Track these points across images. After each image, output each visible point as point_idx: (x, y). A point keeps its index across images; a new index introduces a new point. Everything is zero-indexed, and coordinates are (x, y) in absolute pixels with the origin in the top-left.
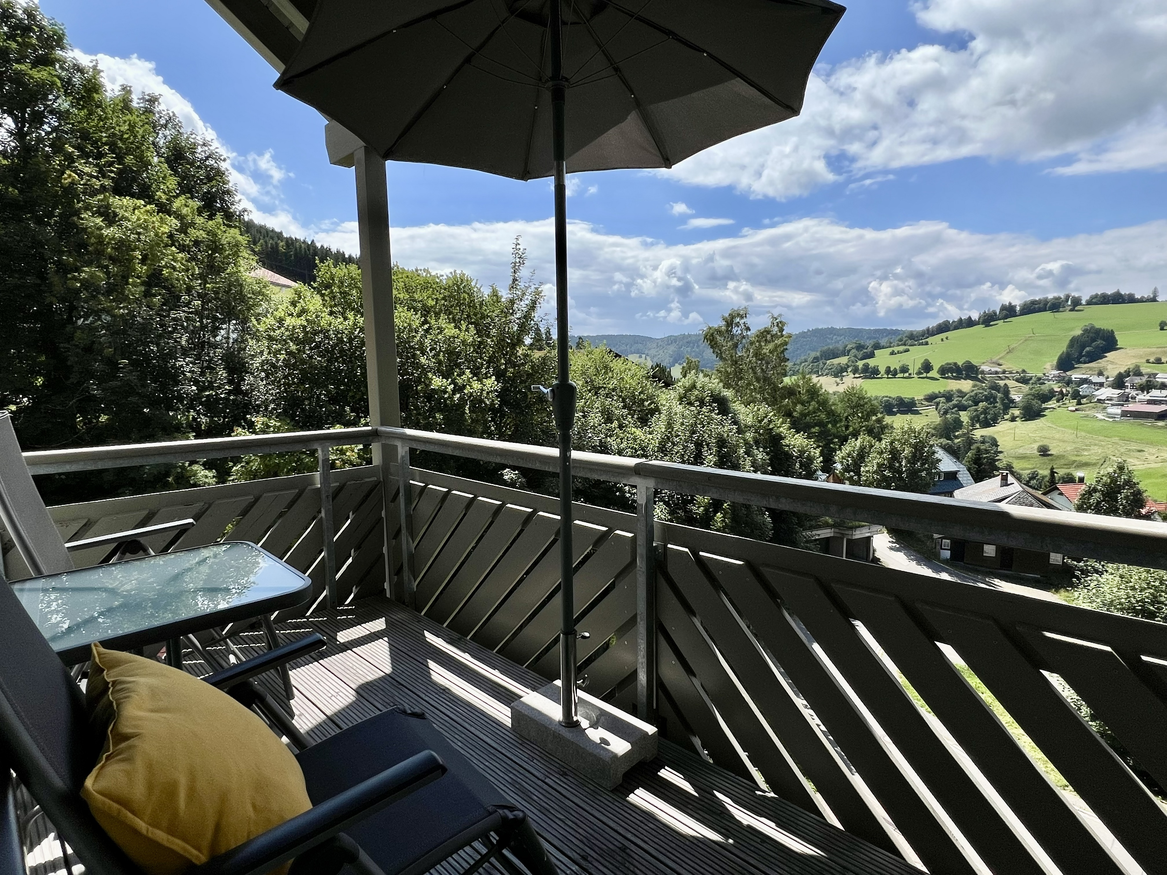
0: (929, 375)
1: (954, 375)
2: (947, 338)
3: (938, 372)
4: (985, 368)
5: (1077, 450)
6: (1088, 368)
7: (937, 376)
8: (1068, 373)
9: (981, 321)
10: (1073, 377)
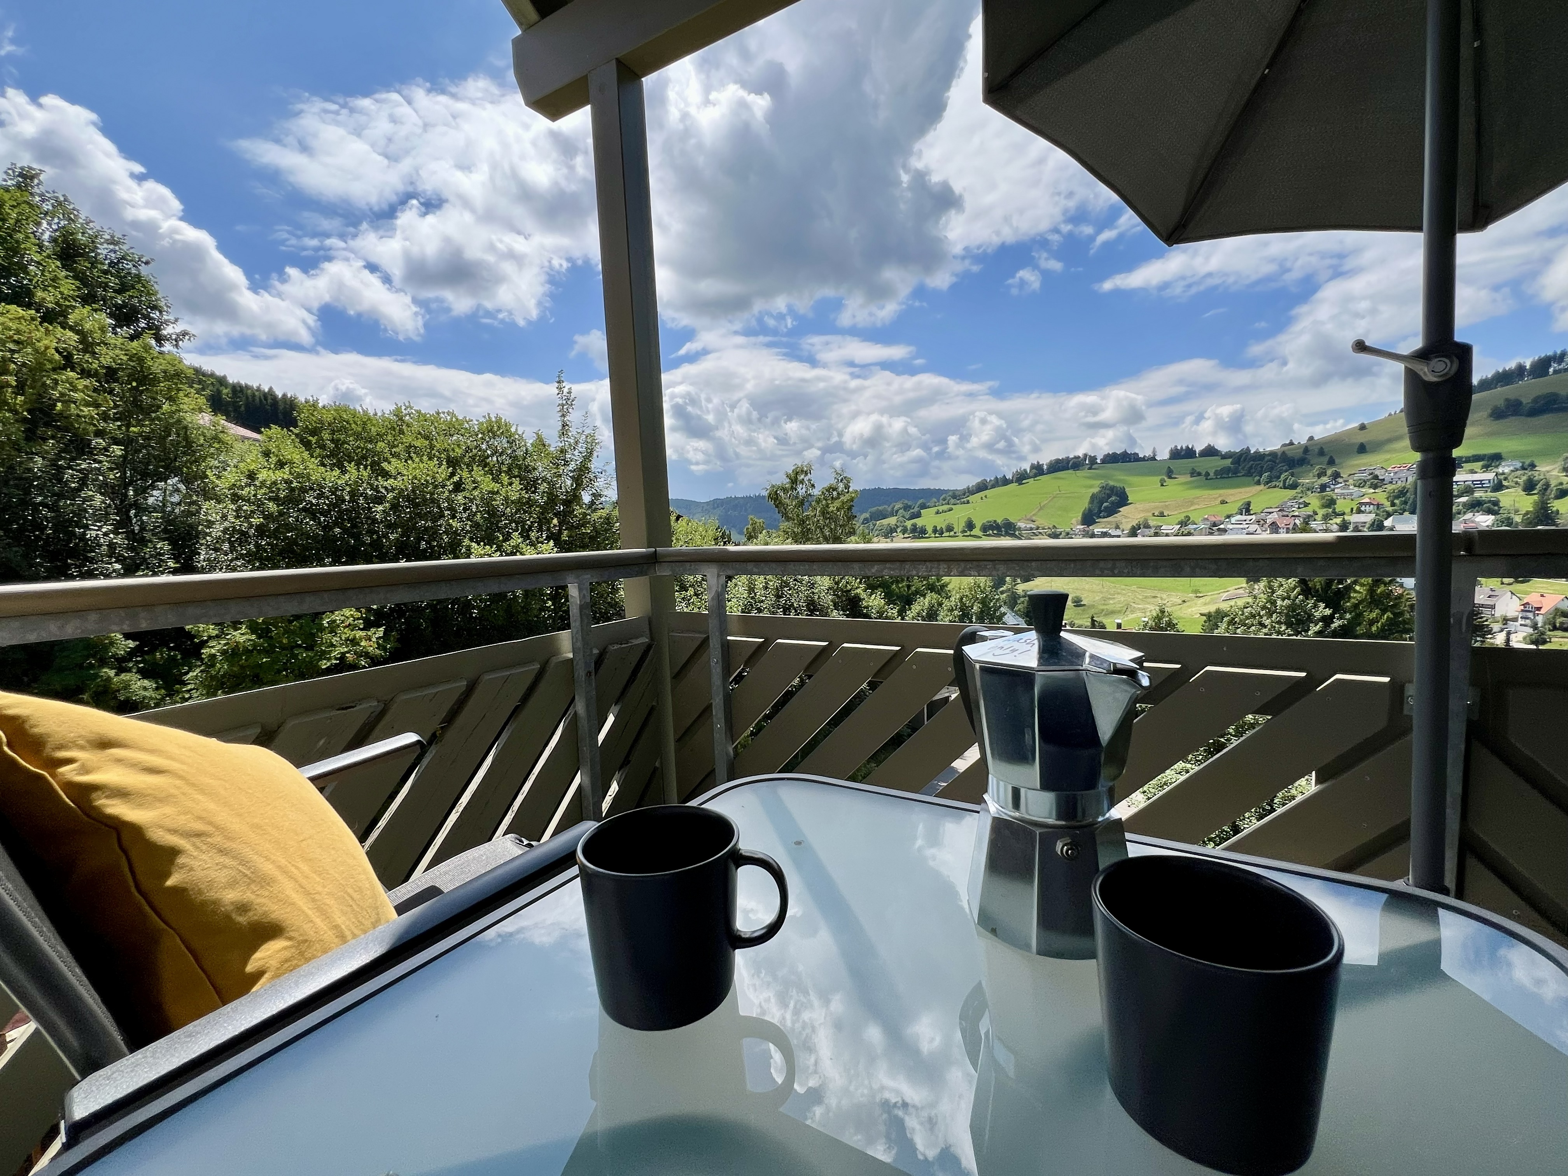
0: (972, 533)
1: (995, 532)
2: (986, 497)
3: (980, 530)
4: (1021, 525)
5: (1105, 599)
6: (1106, 522)
7: (980, 534)
8: (1091, 528)
9: (1014, 479)
10: (1096, 530)
